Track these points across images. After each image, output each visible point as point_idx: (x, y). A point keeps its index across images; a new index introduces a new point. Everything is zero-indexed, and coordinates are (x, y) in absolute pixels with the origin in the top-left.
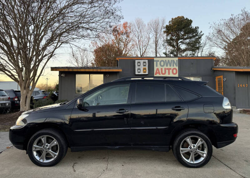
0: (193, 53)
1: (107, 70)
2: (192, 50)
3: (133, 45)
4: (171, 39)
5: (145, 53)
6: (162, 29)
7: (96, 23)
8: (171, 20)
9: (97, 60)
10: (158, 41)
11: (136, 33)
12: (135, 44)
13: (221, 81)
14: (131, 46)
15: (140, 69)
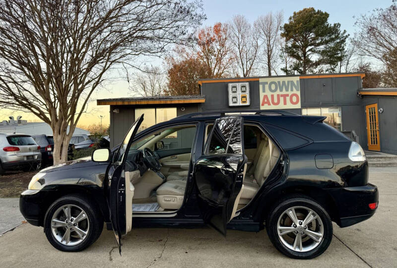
0: (332, 67)
1: (182, 102)
2: (329, 63)
3: (231, 59)
4: (294, 46)
5: (251, 70)
6: (277, 30)
7: (164, 29)
8: (292, 15)
9: (172, 85)
10: (271, 50)
11: (236, 39)
12: (233, 56)
13: (375, 113)
14: (228, 60)
15: (236, 97)
